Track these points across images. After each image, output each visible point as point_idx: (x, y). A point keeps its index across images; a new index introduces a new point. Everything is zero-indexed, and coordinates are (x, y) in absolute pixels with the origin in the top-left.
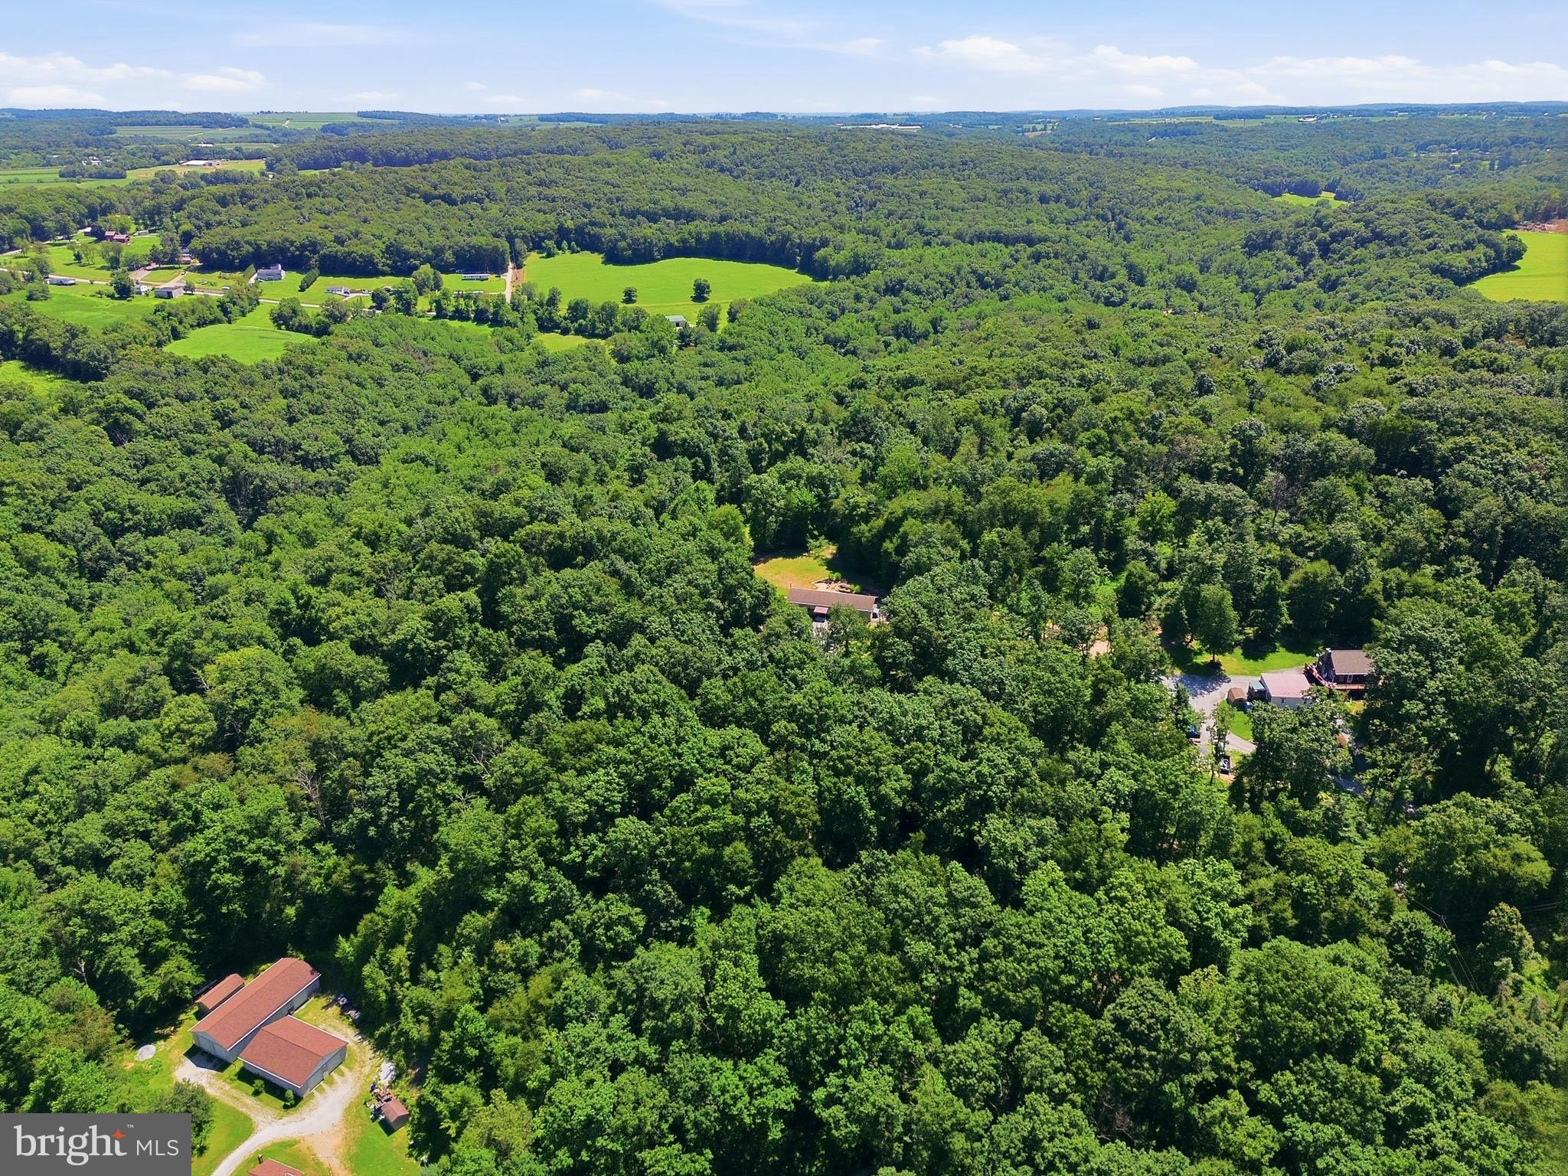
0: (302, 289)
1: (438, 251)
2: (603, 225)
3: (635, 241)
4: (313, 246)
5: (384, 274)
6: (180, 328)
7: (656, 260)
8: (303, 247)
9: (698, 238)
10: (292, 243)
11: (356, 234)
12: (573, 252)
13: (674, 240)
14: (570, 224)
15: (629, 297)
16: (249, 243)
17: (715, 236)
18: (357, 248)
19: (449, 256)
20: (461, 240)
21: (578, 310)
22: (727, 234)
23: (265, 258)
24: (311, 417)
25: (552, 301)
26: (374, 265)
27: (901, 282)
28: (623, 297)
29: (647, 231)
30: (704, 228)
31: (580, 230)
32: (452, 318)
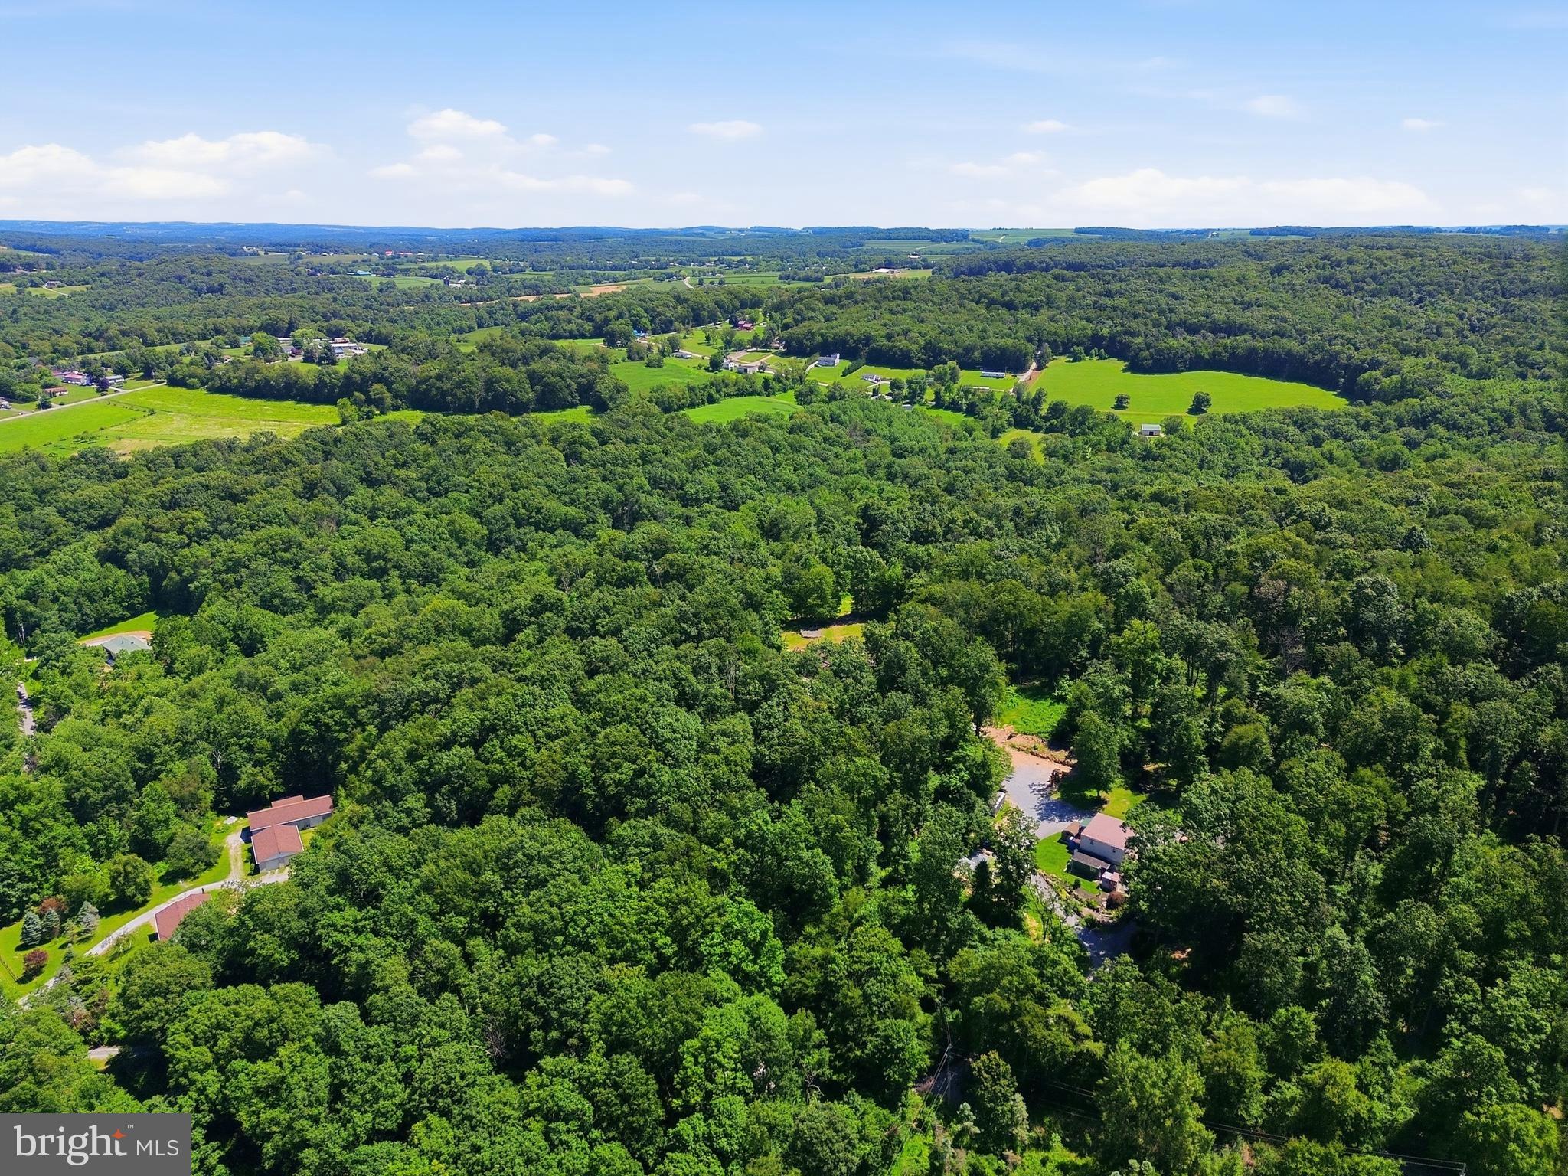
0: (844, 375)
1: (969, 350)
2: (1134, 335)
3: (1159, 351)
4: (867, 339)
5: (917, 366)
6: (716, 396)
7: (1179, 371)
8: (859, 341)
9: (1233, 354)
10: (852, 336)
11: (906, 332)
12: (1101, 358)
13: (1205, 353)
14: (1105, 332)
15: (1121, 403)
16: (822, 335)
17: (1253, 351)
18: (902, 343)
19: (977, 355)
20: (993, 341)
21: (1057, 410)
22: (1265, 351)
23: (827, 348)
24: (712, 467)
25: (1037, 401)
26: (910, 358)
27: (1434, 413)
28: (1114, 403)
29: (1179, 342)
30: (1243, 342)
31: (1112, 338)
32: (947, 409)
